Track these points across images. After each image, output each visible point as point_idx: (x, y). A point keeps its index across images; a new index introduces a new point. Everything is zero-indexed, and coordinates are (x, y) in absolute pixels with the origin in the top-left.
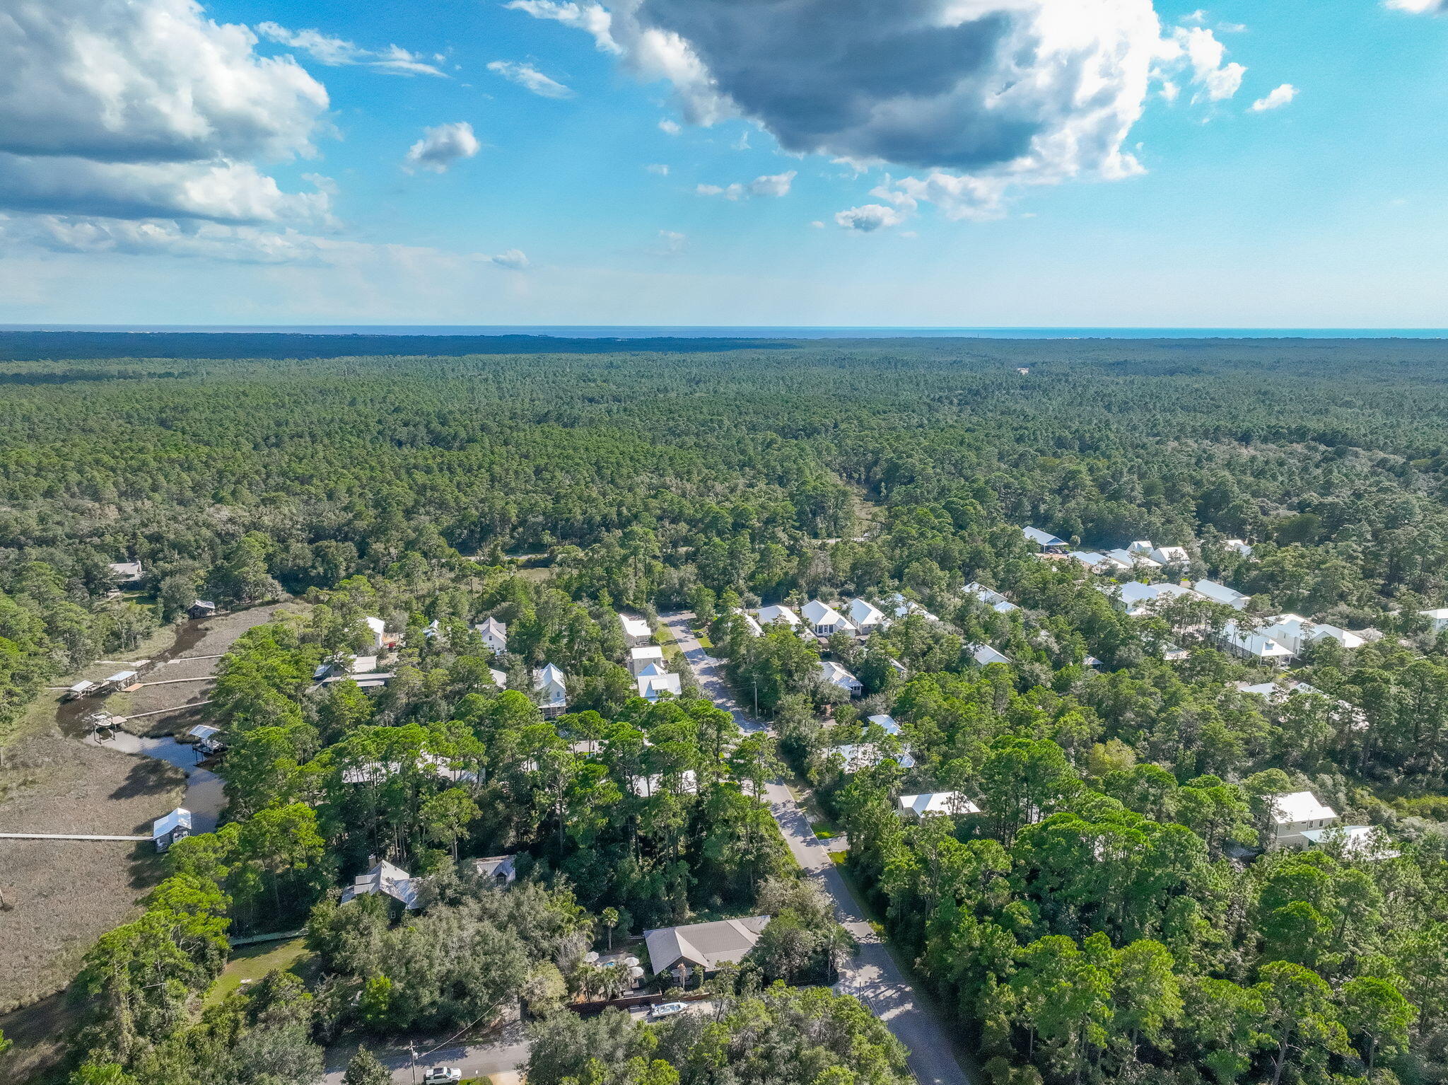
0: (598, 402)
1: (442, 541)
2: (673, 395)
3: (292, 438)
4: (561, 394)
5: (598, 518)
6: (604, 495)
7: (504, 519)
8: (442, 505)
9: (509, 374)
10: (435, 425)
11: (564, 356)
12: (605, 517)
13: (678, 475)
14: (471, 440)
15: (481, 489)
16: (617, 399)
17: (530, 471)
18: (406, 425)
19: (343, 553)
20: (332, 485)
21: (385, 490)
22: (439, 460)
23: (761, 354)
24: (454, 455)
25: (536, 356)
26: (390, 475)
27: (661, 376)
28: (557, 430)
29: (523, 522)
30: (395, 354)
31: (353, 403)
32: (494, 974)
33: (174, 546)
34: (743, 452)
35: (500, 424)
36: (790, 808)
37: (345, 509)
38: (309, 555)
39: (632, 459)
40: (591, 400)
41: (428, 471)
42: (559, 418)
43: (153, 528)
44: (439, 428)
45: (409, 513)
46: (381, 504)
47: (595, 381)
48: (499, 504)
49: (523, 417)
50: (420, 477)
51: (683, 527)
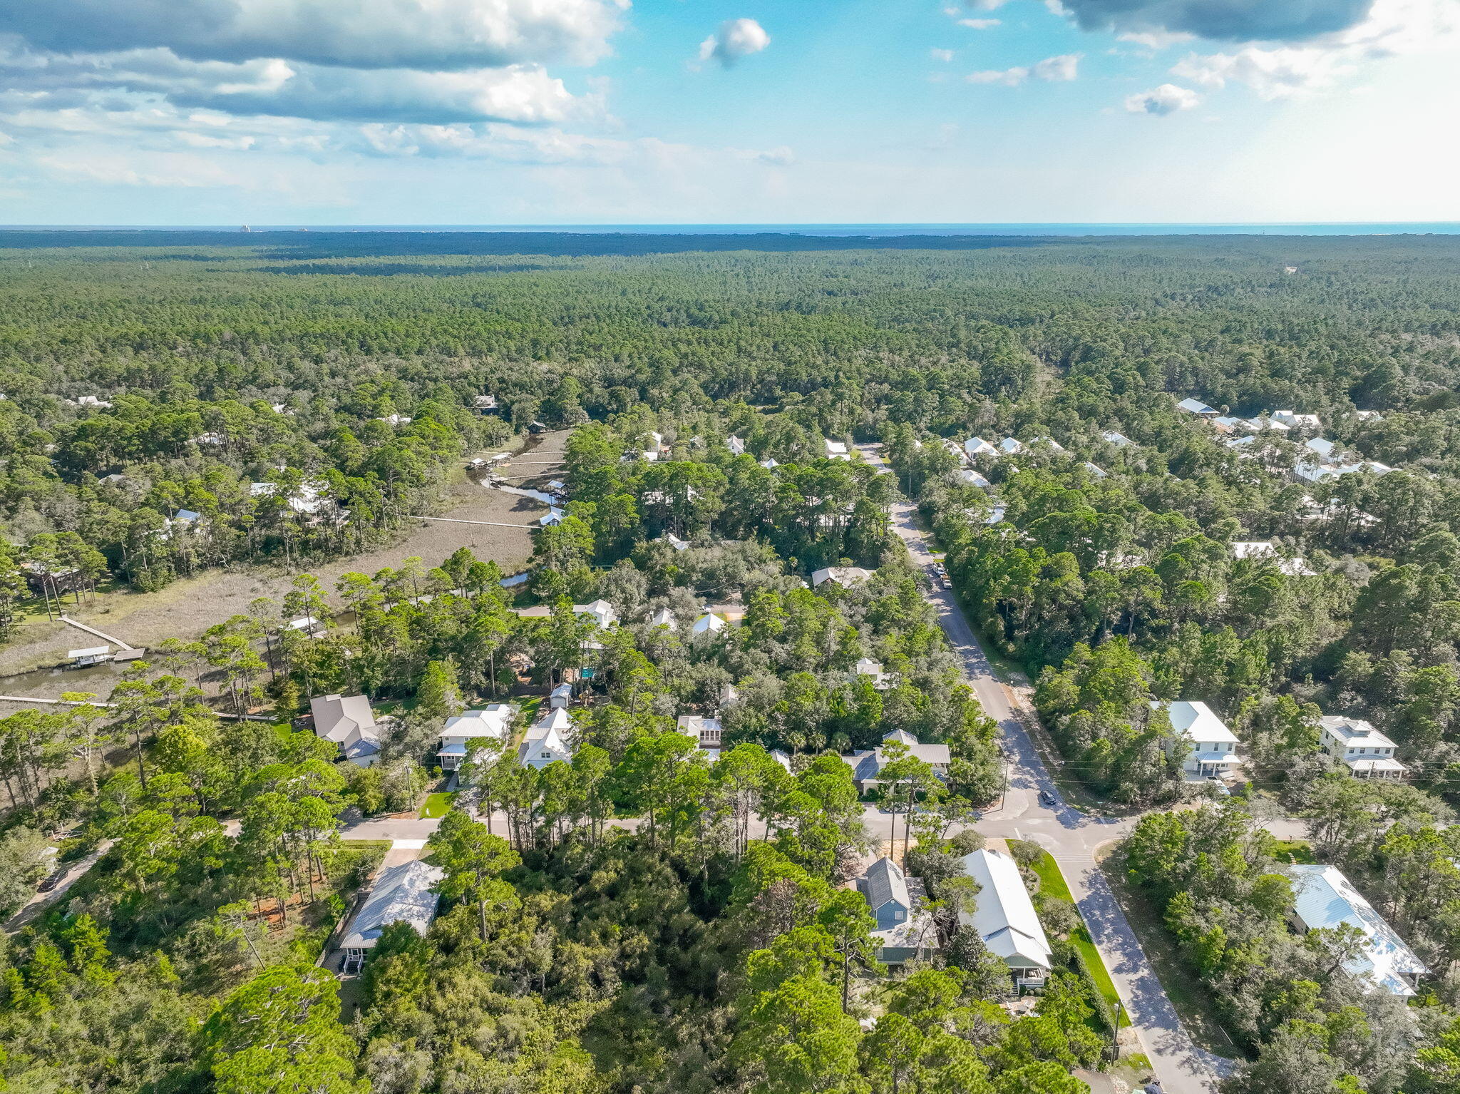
0: (836, 295)
1: (701, 391)
2: (908, 289)
3: (581, 319)
4: (804, 288)
5: (820, 380)
6: (827, 363)
7: (747, 379)
8: (700, 366)
9: (758, 270)
10: (694, 310)
11: (812, 254)
12: (825, 379)
13: (891, 351)
14: (723, 322)
15: (730, 355)
16: (855, 293)
17: (770, 345)
18: (669, 310)
19: (629, 395)
20: (617, 351)
21: (658, 355)
22: (697, 335)
23: (1006, 252)
24: (709, 333)
25: (785, 253)
26: (660, 346)
27: (902, 272)
28: (795, 316)
29: (761, 381)
30: (655, 252)
31: (624, 293)
32: (729, 570)
33: (515, 385)
34: (954, 336)
35: (747, 311)
36: (917, 540)
37: (629, 367)
38: (607, 396)
39: (855, 338)
40: (830, 293)
41: (689, 343)
42: (799, 307)
43: (499, 374)
44: (697, 312)
45: (675, 372)
46: (656, 365)
47: (837, 276)
48: (743, 367)
49: (768, 305)
50: (683, 348)
51: (886, 387)
